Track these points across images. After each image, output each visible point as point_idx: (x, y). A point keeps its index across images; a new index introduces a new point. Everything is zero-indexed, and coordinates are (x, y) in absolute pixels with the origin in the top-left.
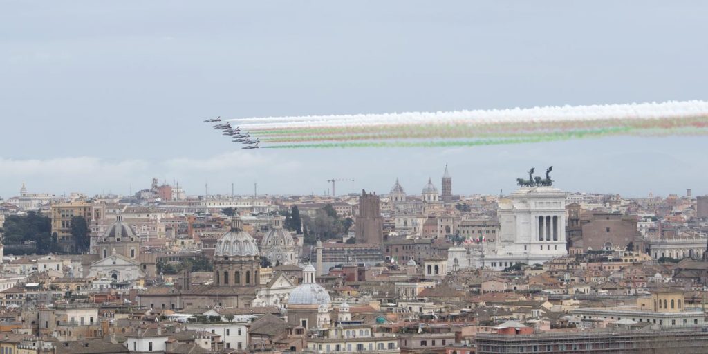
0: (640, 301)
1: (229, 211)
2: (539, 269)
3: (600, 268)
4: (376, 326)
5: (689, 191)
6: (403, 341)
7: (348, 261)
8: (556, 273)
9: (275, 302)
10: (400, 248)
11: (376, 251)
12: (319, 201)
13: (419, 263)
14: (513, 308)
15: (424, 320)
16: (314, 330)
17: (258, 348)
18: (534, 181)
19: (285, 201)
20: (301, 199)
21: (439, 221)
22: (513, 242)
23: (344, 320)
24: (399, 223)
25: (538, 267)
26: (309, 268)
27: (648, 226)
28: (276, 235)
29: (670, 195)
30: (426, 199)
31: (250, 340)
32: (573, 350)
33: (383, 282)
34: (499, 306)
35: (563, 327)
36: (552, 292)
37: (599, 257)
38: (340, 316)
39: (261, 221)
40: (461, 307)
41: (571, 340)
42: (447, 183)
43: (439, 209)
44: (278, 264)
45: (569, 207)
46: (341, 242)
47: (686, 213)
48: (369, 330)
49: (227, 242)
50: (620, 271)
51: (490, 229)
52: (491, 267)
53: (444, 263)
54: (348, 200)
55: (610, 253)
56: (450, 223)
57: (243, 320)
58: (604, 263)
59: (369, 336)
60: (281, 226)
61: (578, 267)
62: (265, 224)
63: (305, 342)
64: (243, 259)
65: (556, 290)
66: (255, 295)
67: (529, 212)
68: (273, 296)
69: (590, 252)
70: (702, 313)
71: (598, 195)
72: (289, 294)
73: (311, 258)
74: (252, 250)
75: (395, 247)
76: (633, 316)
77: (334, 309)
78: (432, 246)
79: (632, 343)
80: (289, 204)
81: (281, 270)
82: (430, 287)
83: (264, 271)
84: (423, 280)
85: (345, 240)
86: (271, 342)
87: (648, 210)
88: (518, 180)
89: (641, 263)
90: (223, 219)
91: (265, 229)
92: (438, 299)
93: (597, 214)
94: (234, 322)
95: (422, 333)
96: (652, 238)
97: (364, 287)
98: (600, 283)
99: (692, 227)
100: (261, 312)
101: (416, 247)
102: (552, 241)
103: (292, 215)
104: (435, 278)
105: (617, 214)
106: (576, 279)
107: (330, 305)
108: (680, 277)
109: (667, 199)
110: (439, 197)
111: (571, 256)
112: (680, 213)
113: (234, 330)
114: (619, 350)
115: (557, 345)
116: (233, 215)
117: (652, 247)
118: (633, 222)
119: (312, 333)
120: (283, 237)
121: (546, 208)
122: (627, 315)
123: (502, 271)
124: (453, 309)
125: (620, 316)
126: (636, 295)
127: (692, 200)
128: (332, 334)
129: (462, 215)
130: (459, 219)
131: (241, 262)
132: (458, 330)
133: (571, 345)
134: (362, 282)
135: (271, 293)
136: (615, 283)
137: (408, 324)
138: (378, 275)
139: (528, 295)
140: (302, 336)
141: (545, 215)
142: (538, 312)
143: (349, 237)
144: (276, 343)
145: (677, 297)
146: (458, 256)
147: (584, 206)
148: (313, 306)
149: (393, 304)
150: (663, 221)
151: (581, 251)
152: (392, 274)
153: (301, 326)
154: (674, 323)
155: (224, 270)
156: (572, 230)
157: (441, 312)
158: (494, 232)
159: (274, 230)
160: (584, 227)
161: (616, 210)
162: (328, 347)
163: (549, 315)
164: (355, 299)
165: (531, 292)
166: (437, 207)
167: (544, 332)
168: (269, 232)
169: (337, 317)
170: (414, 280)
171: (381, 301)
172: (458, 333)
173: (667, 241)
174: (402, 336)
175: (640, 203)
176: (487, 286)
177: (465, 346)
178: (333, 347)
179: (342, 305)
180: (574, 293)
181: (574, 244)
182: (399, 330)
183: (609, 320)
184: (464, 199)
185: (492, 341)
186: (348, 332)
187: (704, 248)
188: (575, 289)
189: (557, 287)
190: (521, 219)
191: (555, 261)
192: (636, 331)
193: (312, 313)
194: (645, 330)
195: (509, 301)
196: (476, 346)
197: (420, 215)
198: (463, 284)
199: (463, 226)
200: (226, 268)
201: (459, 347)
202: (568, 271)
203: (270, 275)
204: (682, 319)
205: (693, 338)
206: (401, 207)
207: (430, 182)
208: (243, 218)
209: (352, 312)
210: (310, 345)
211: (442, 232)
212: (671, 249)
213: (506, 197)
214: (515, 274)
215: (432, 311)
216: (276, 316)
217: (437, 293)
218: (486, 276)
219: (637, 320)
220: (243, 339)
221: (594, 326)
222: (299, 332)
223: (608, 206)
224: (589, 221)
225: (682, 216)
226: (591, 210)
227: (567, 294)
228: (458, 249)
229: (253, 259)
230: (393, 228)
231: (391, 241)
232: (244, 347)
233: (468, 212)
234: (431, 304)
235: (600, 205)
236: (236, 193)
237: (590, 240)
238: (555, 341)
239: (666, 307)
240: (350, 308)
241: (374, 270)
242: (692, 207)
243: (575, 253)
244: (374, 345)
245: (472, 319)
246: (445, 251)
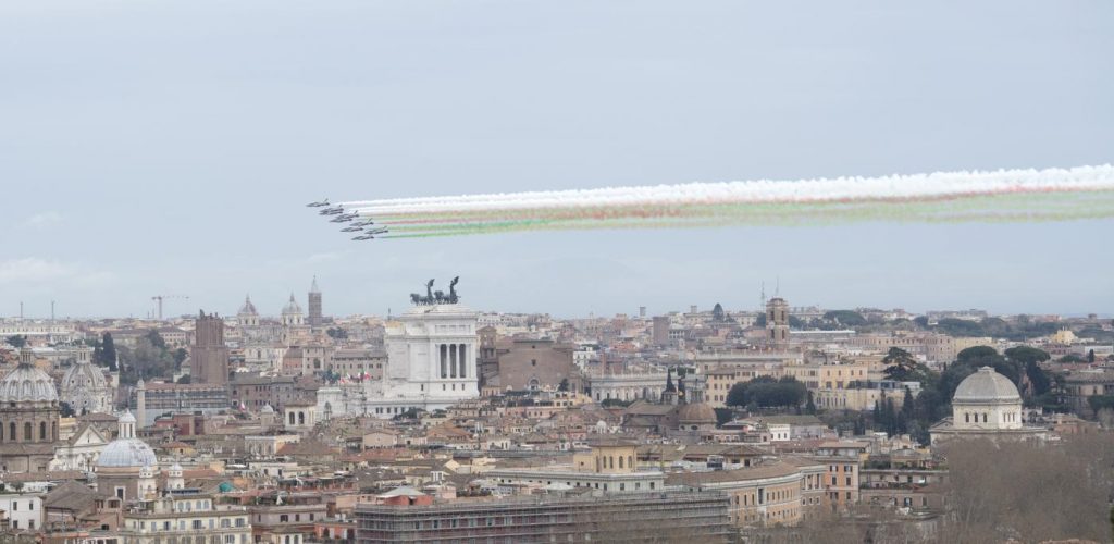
0: (577, 458)
1: (16, 341)
2: (440, 416)
3: (524, 415)
4: (218, 496)
5: (642, 309)
6: (256, 516)
7: (180, 407)
8: (464, 421)
9: (81, 465)
10: (252, 389)
11: (219, 393)
12: (141, 326)
13: (278, 409)
14: (405, 470)
15: (285, 487)
16: (135, 502)
17: (58, 527)
18: (434, 296)
19: (93, 326)
20: (116, 324)
21: (305, 352)
22: (404, 379)
23: (175, 487)
24: (250, 354)
25: (440, 414)
26: (128, 417)
27: (588, 357)
28: (81, 372)
29: (618, 315)
30: (287, 322)
31: (46, 517)
32: (487, 525)
33: (229, 435)
34: (386, 468)
35: (473, 495)
36: (458, 448)
37: (521, 399)
38: (169, 482)
39: (60, 354)
40: (335, 469)
41: (485, 513)
42: (315, 300)
43: (305, 336)
44: (84, 412)
45: (480, 332)
46: (171, 381)
47: (639, 339)
48: (210, 501)
49: (14, 383)
50: (550, 418)
51: (375, 363)
52: (375, 414)
53: (311, 409)
54: (180, 324)
55: (537, 393)
56: (319, 354)
57: (36, 489)
58: (529, 408)
59: (210, 509)
60: (88, 360)
61: (494, 413)
62: (66, 357)
63: (121, 518)
64: (36, 406)
65: (464, 445)
66: (53, 455)
67: (428, 339)
68: (77, 455)
69: (509, 393)
70: (661, 473)
71: (520, 315)
72: (99, 453)
73: (127, 404)
74: (48, 393)
75: (244, 388)
76: (567, 479)
77: (162, 473)
78: (295, 386)
79: (566, 515)
80: (99, 330)
81: (87, 420)
82: (293, 441)
83: (64, 422)
84: (283, 433)
85: (176, 378)
86: (75, 518)
87: (588, 336)
88: (413, 295)
89: (578, 408)
90: (7, 352)
91: (66, 364)
92: (304, 458)
93: (519, 341)
94: (24, 492)
95: (282, 505)
96: (594, 373)
97: (203, 443)
98: (523, 434)
99: (646, 358)
100: (62, 478)
101: (274, 387)
102: (458, 378)
103: (103, 345)
104: (300, 430)
105: (546, 341)
106: (492, 430)
107: (156, 468)
108: (631, 426)
109: (614, 320)
110: (305, 319)
111: (484, 399)
112: (631, 339)
113: (23, 503)
114: (548, 525)
115: (466, 520)
116: (22, 346)
117: (593, 385)
118: (567, 351)
119: (132, 506)
120: (91, 376)
121: (450, 333)
122: (560, 478)
123: (391, 420)
124: (323, 472)
125: (550, 479)
126: (572, 450)
127: (647, 321)
128: (159, 507)
129: (336, 344)
130: (331, 349)
131: (33, 411)
132: (332, 500)
133: (484, 519)
134: (200, 436)
135: (75, 451)
136: (544, 434)
137: (262, 493)
138: (222, 426)
139: (426, 452)
140: (117, 510)
141: (448, 343)
142: (440, 474)
143: (182, 374)
144: (81, 520)
145: (627, 453)
146: (331, 399)
147: (501, 330)
148: (133, 470)
149: (242, 466)
150: (608, 350)
151: (498, 392)
152: (241, 425)
153: (115, 497)
154: (622, 488)
155: (10, 421)
156: (486, 364)
157: (308, 476)
158: (379, 366)
159: (78, 366)
160: (502, 358)
161: (545, 336)
162: (154, 525)
163: (454, 478)
164: (190, 459)
165: (430, 448)
166: (302, 334)
167: (448, 501)
168: (73, 368)
169: (165, 484)
170: (270, 432)
171: (226, 461)
172: (331, 505)
173: (614, 376)
174: (255, 508)
175: (577, 326)
176: (371, 440)
177: (341, 521)
178: (160, 524)
179: (172, 468)
180: (488, 448)
181: (488, 382)
182: (251, 501)
183: (535, 484)
184: (339, 323)
185: (377, 515)
186: (181, 504)
187: (662, 386)
188: (489, 443)
189: (466, 441)
190: (416, 348)
191: (463, 406)
192: (573, 499)
193: (131, 479)
194: (585, 497)
195: (400, 460)
196: (355, 522)
197: (279, 344)
198: (338, 438)
199: (338, 359)
200: (12, 418)
201: (332, 523)
202: (480, 418)
203: (73, 428)
204: (634, 483)
205: (648, 508)
206: (253, 333)
207: (292, 300)
208: (36, 349)
209: (186, 476)
210: (129, 523)
211: (308, 367)
212: (618, 388)
213: (396, 319)
214: (408, 424)
215: (295, 474)
216: (81, 483)
217: (303, 450)
218: (368, 426)
219: (574, 484)
220: (37, 514)
221: (514, 492)
222: (113, 504)
223: (534, 331)
224: (508, 351)
225: (633, 343)
226: (511, 335)
227: (479, 449)
228: (330, 390)
229: (50, 405)
230: (242, 362)
231: (239, 380)
232: (37, 526)
233: (344, 340)
234: (294, 465)
235: (523, 329)
236: (26, 316)
237: (510, 376)
238: (463, 514)
239: (612, 466)
240: (184, 472)
241: (216, 419)
242: (647, 332)
243: (490, 393)
244: (217, 521)
245: (349, 485)
246: (313, 394)
